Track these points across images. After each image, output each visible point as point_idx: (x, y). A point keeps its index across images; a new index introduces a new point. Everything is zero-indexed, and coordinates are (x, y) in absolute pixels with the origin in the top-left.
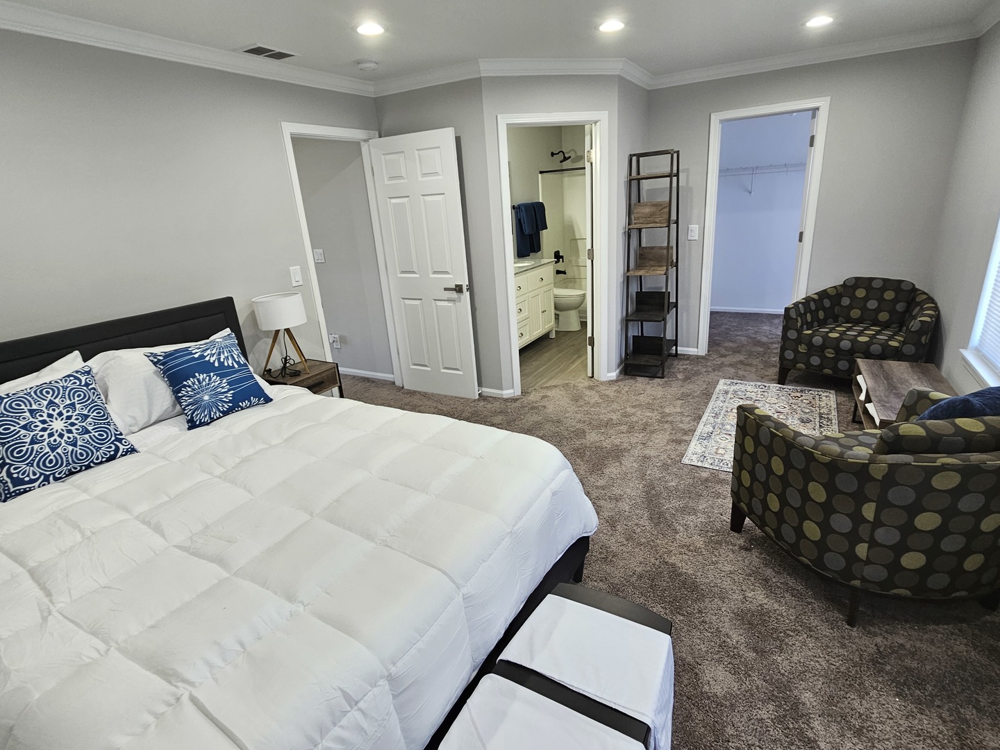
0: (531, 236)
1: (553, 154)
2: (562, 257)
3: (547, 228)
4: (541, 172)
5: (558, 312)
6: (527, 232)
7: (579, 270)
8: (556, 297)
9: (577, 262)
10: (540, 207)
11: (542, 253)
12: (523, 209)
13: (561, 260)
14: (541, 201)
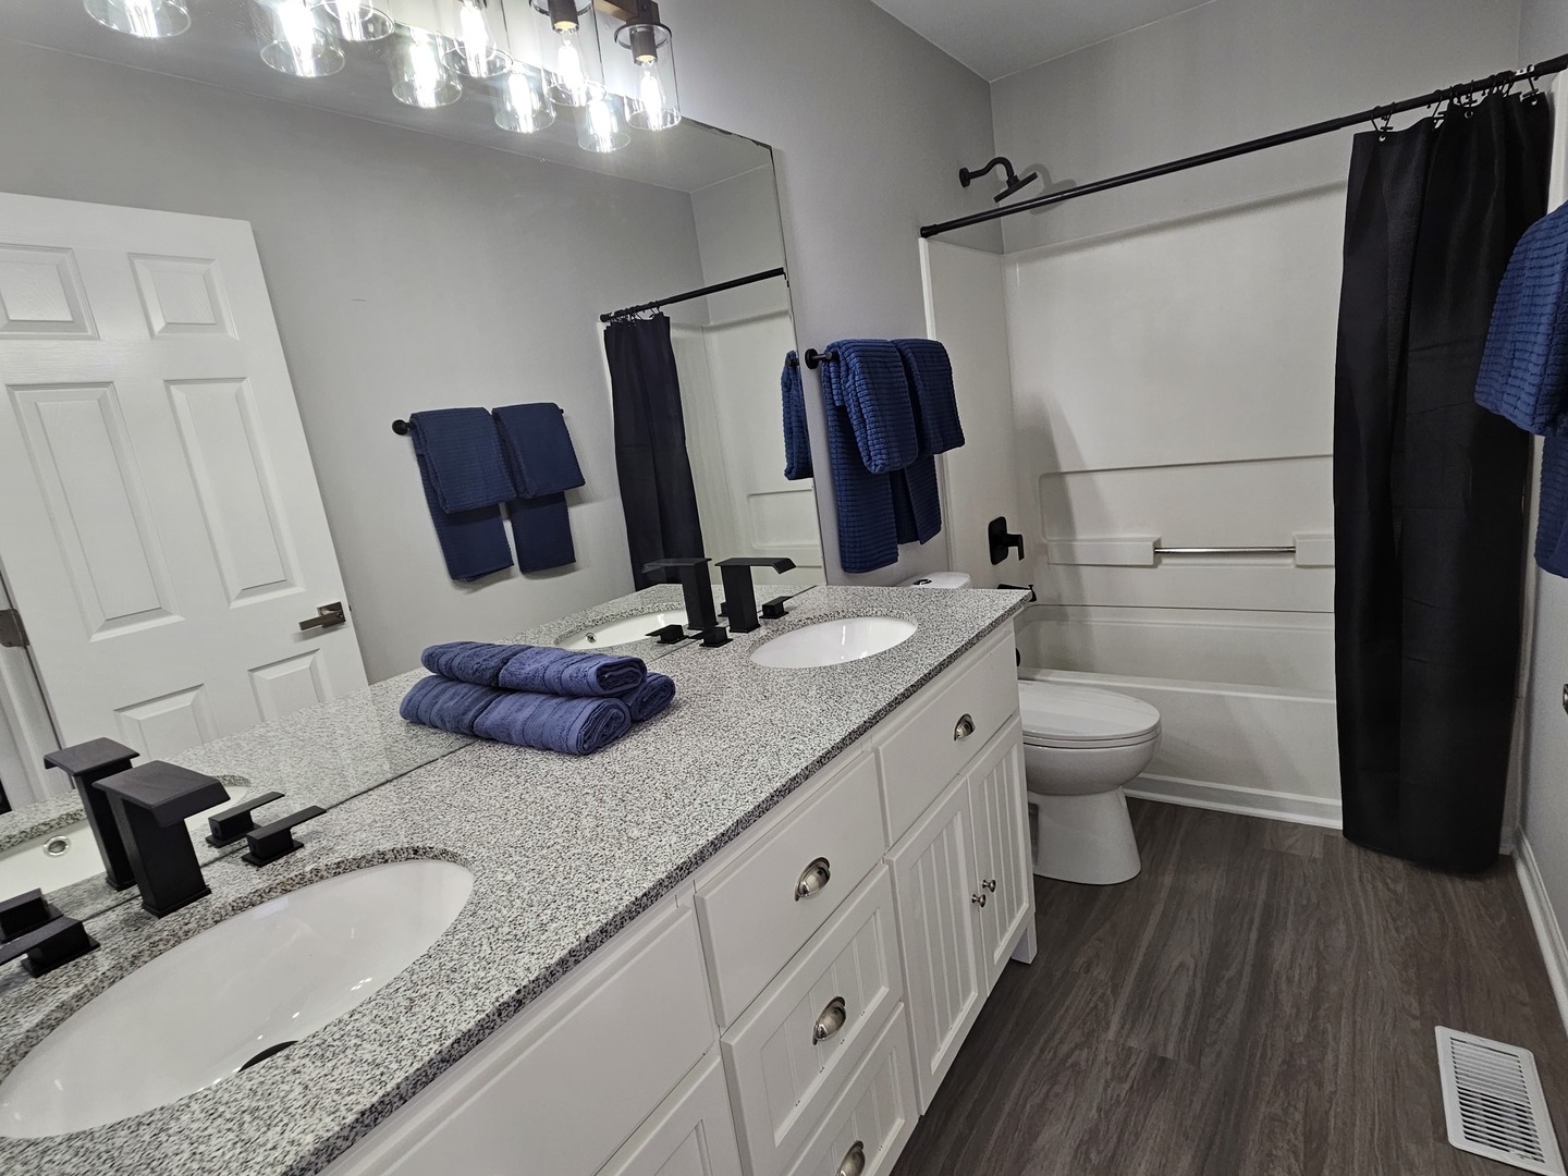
0: (896, 478)
1: (966, 177)
2: (1017, 540)
3: (961, 442)
4: (928, 232)
5: (1037, 799)
6: (876, 463)
7: (1077, 582)
8: (1030, 741)
9: (1068, 550)
10: (932, 359)
11: (947, 542)
12: (854, 361)
13: (1013, 550)
14: (931, 337)
